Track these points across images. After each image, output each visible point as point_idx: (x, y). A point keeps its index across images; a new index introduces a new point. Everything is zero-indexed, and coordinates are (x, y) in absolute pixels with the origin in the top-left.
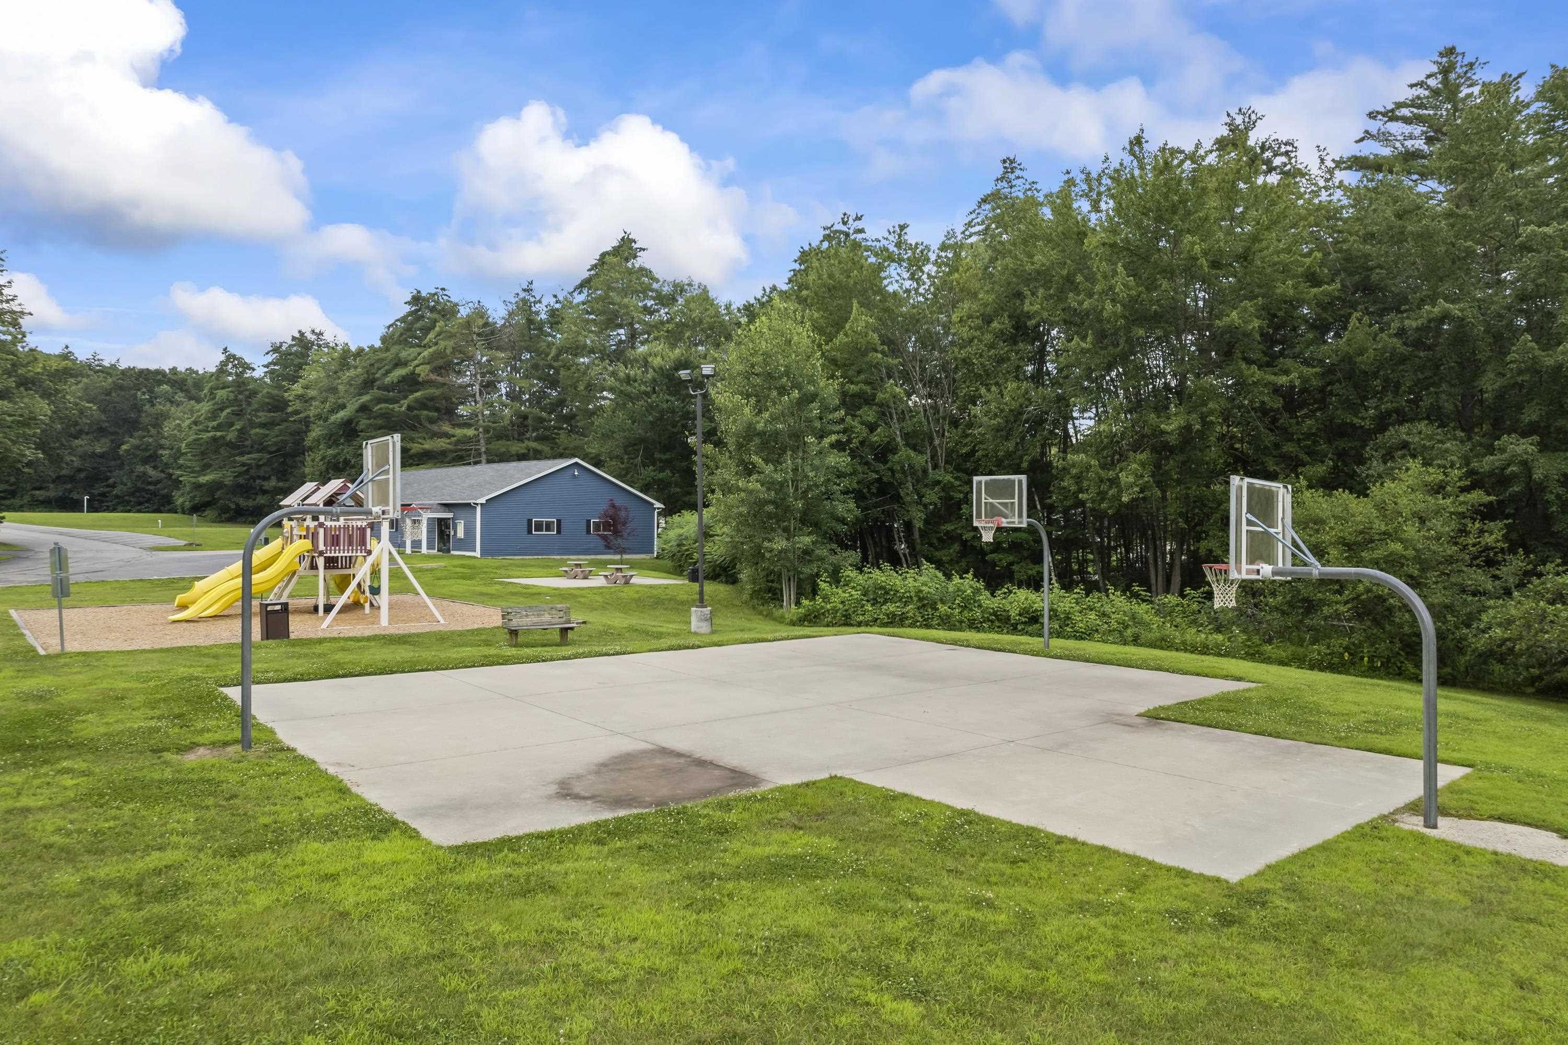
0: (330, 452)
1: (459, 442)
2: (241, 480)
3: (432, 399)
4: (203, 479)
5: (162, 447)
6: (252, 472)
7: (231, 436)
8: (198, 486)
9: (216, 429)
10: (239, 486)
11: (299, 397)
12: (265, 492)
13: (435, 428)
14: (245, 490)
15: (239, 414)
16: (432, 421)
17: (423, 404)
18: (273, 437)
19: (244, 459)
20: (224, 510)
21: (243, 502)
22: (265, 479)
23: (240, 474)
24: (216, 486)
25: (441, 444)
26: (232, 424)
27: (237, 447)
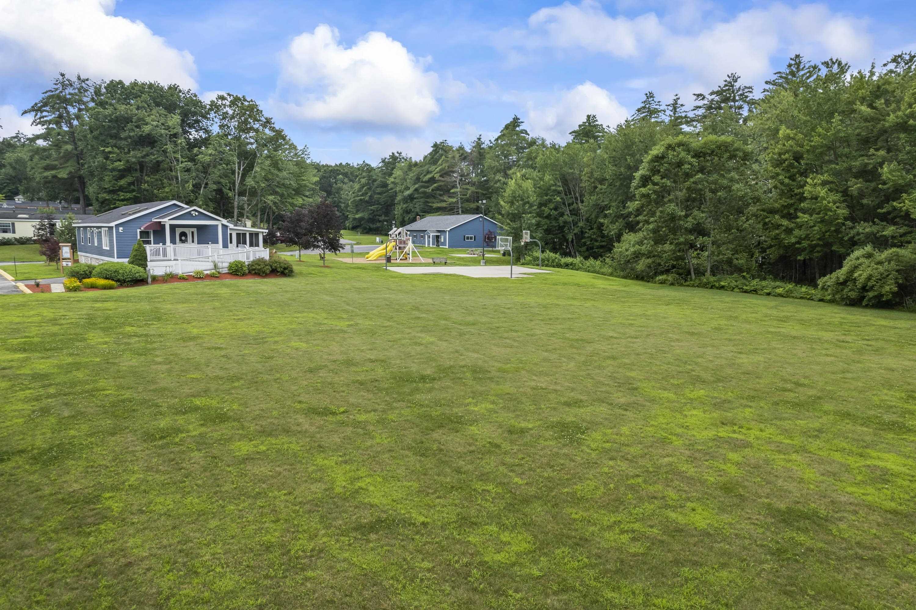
0: (405, 206)
1: (450, 204)
2: (371, 216)
3: (440, 186)
4: (357, 216)
5: (340, 202)
6: (375, 213)
7: (367, 198)
8: (355, 219)
9: (362, 195)
10: (370, 218)
11: (392, 183)
12: (380, 221)
13: (442, 198)
14: (372, 220)
15: (369, 189)
16: (441, 195)
17: (437, 189)
18: (383, 198)
19: (372, 208)
20: (365, 228)
21: (372, 226)
22: (380, 216)
23: (371, 214)
24: (361, 219)
25: (444, 205)
26: (367, 193)
27: (369, 203)
